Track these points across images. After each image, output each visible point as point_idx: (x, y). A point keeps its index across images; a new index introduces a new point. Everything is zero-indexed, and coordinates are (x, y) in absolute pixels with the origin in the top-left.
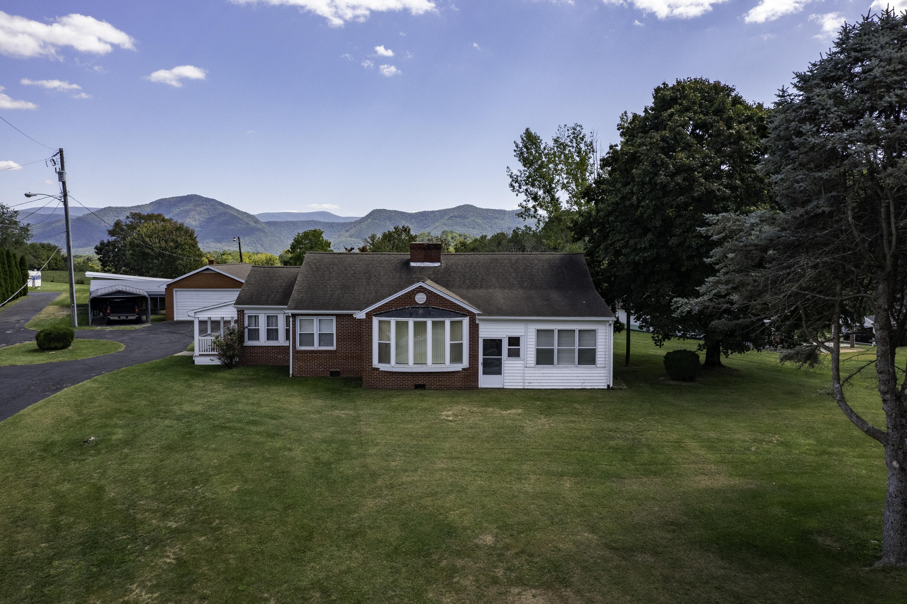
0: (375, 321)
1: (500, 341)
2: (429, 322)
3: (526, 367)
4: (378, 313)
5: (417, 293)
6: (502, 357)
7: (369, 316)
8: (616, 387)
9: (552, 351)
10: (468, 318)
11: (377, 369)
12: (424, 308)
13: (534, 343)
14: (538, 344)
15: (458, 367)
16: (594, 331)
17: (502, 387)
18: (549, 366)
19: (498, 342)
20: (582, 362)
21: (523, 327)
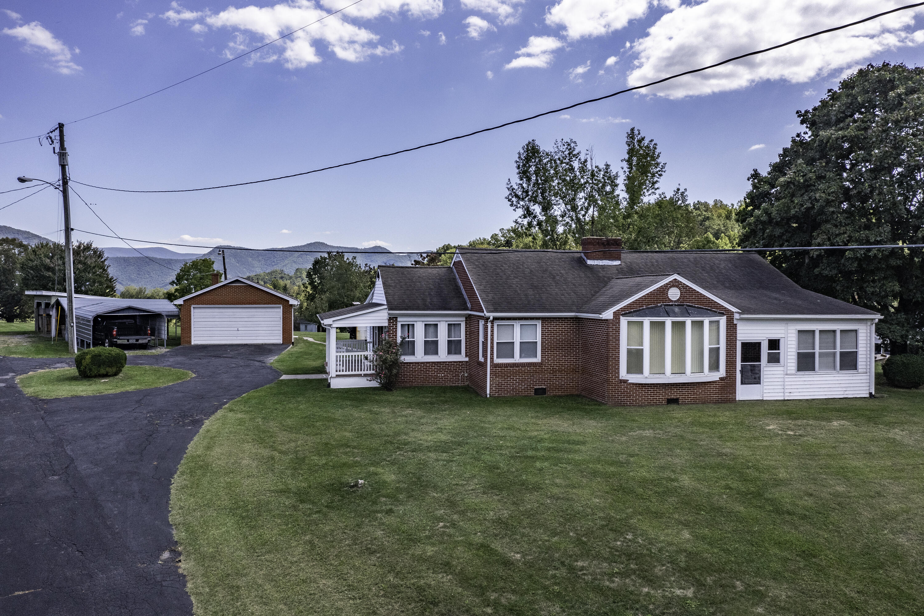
0: (624, 321)
1: (759, 344)
2: (688, 321)
3: (787, 374)
4: (627, 312)
5: (671, 287)
6: (762, 363)
7: (617, 315)
8: (877, 395)
9: (814, 354)
10: (725, 317)
11: (625, 381)
12: (678, 305)
13: (794, 346)
14: (799, 348)
15: (715, 376)
16: (856, 331)
17: (761, 399)
18: (811, 373)
19: (757, 346)
20: (843, 367)
21: (783, 328)
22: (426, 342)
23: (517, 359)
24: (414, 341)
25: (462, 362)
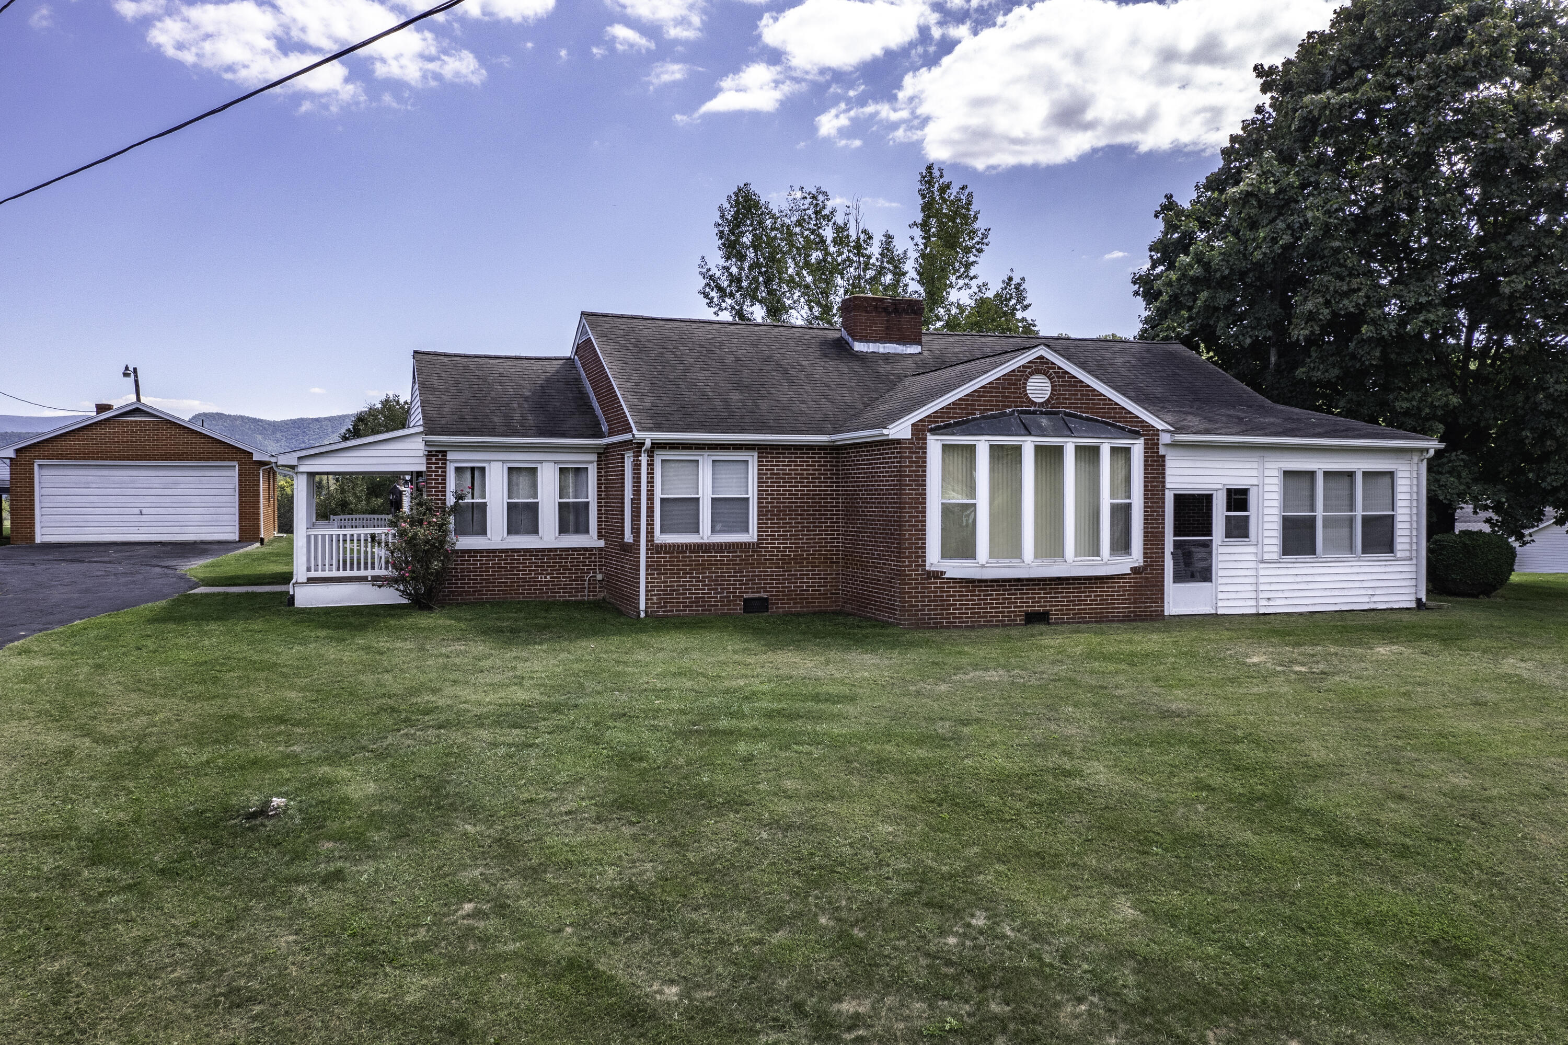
0: (934, 445)
1: (1208, 498)
2: (1070, 447)
3: (1262, 562)
4: (941, 423)
5: (1032, 374)
6: (1214, 538)
7: (919, 430)
8: (1432, 604)
9: (1313, 519)
10: (1141, 441)
11: (938, 575)
12: (1046, 413)
13: (1276, 504)
14: (1285, 507)
15: (1123, 565)
16: (1391, 474)
17: (1214, 612)
18: (1308, 558)
19: (1206, 500)
20: (1368, 547)
21: (1255, 465)
22: (511, 507)
23: (706, 534)
24: (485, 504)
25: (591, 549)
